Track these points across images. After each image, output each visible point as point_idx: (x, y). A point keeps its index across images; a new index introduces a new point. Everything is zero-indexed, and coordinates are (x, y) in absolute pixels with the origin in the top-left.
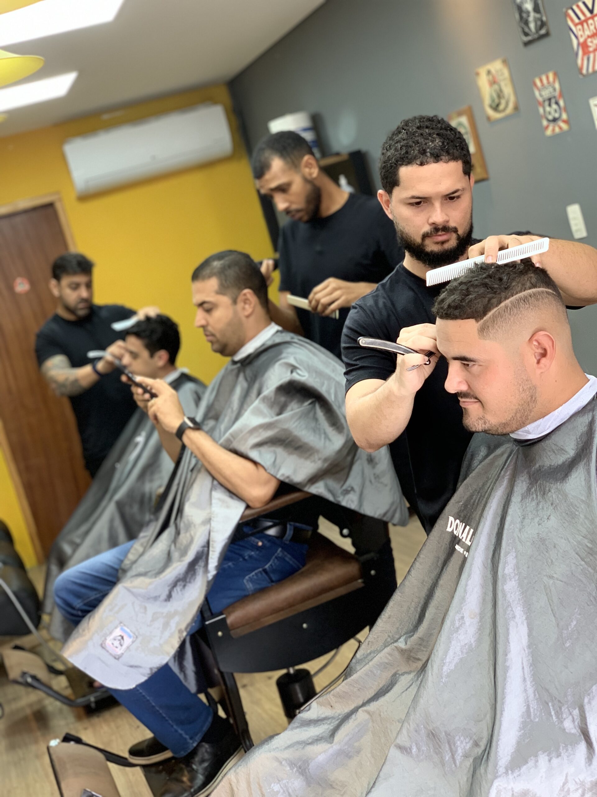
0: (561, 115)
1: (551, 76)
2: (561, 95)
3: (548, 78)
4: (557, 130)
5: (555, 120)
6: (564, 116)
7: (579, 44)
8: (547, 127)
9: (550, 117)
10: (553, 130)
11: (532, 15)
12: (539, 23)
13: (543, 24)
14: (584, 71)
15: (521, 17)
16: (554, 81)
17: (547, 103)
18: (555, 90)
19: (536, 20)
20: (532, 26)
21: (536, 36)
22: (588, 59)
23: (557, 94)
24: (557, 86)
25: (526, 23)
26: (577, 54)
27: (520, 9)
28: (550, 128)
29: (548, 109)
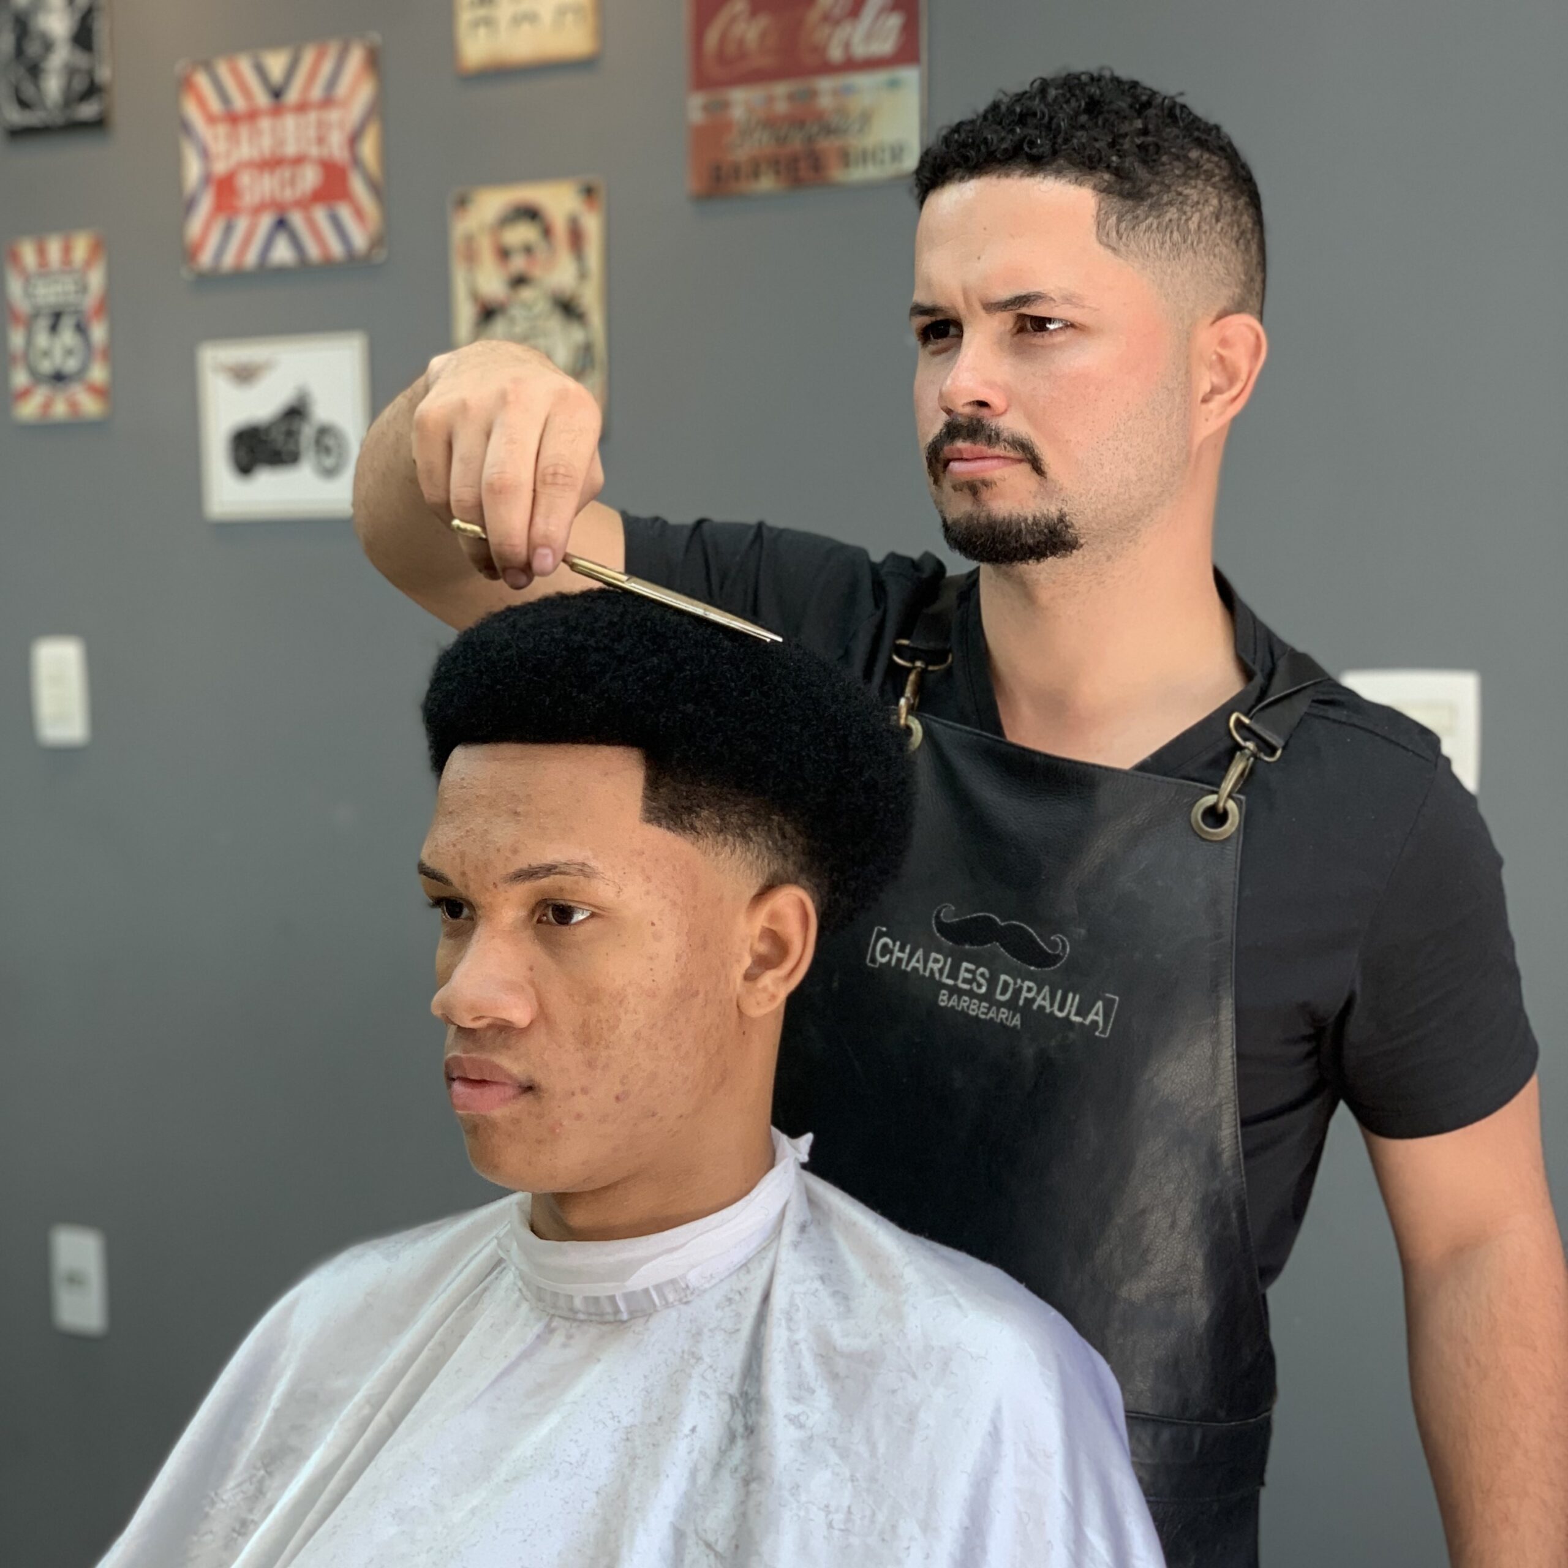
0: (85, 367)
1: (81, 248)
2: (104, 307)
3: (67, 250)
4: (60, 409)
5: (59, 378)
6: (98, 374)
7: (207, 178)
8: (25, 394)
9: (46, 367)
10: (47, 405)
11: (60, 57)
12: (79, 85)
13: (92, 90)
14: (206, 258)
15: (19, 51)
16: (88, 263)
17: (43, 324)
18: (83, 289)
19: (71, 72)
20: (53, 86)
21: (59, 119)
22: (228, 230)
23: (90, 301)
24: (96, 279)
25: (35, 71)
26: (190, 205)
27: (22, 26)
28: (38, 398)
29: (42, 339)
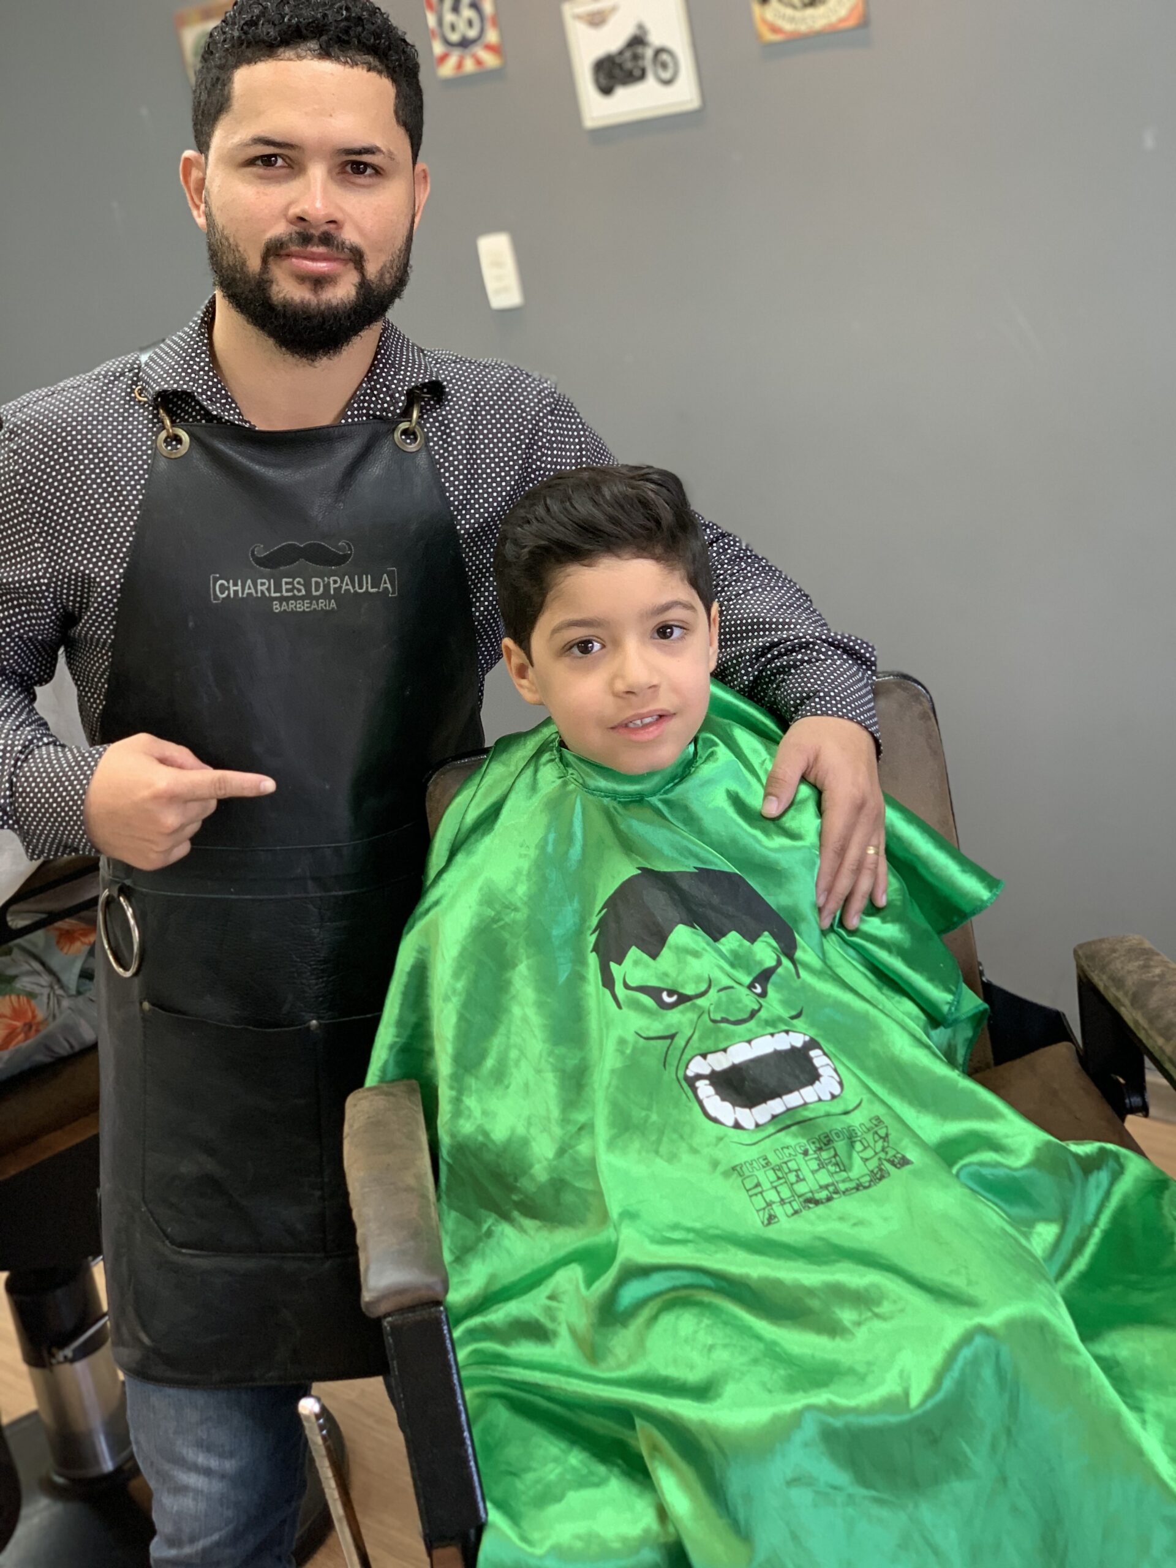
0: (482, 31)
4: (469, 66)
5: (465, 43)
6: (492, 36)
8: (443, 58)
9: (454, 37)
10: (460, 65)
28: (452, 61)
29: (449, 17)
